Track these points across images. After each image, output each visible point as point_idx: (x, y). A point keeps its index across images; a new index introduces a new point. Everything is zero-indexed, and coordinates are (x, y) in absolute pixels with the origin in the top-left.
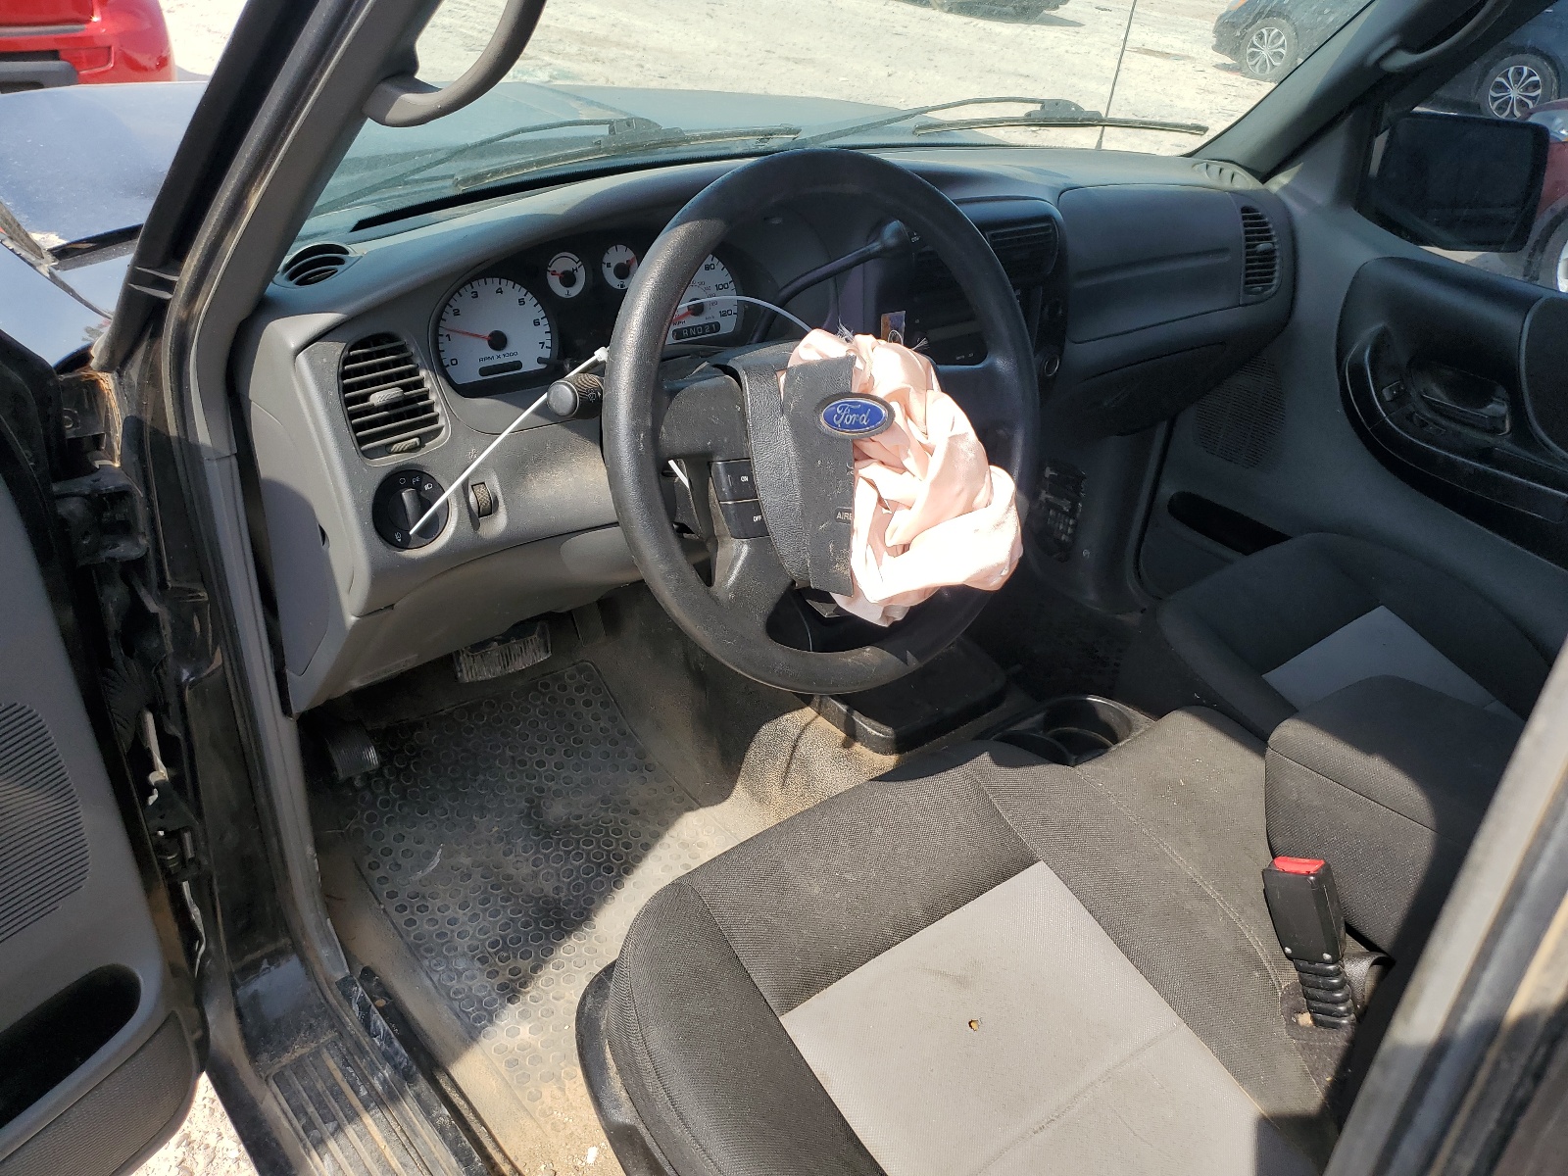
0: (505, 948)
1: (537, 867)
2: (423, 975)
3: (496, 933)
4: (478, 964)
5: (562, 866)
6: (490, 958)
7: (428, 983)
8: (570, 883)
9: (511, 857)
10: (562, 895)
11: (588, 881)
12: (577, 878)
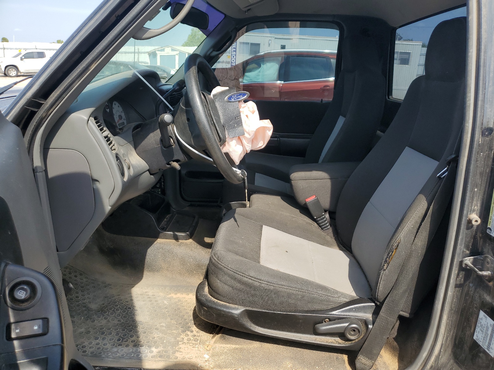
0: (123, 339)
1: (107, 319)
2: (107, 359)
3: (117, 338)
4: (120, 347)
5: (115, 315)
6: (122, 344)
7: (110, 359)
8: (121, 318)
9: (96, 321)
10: (122, 321)
11: (127, 314)
12: (122, 315)
